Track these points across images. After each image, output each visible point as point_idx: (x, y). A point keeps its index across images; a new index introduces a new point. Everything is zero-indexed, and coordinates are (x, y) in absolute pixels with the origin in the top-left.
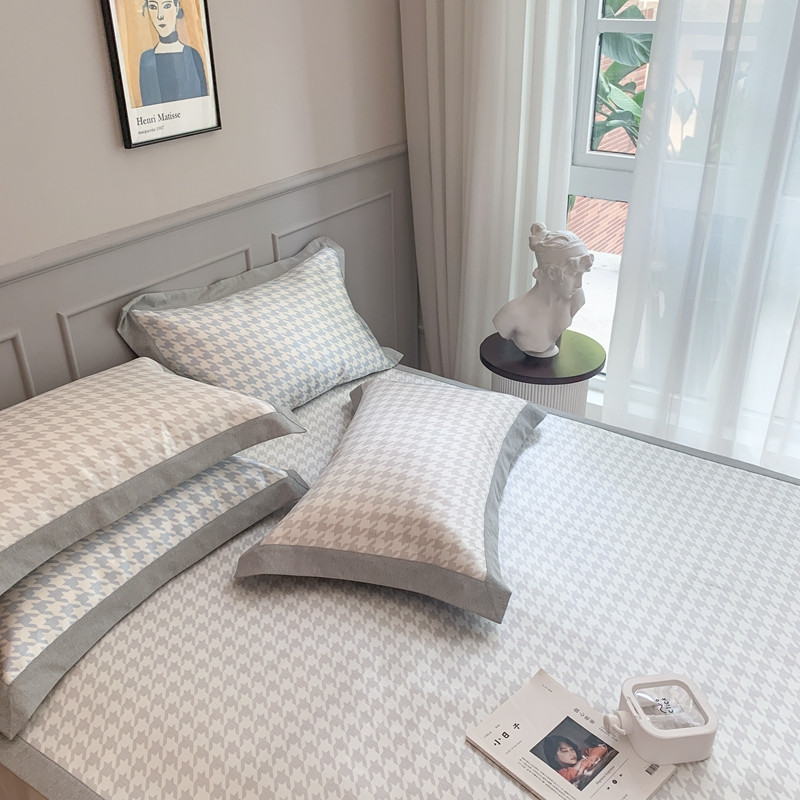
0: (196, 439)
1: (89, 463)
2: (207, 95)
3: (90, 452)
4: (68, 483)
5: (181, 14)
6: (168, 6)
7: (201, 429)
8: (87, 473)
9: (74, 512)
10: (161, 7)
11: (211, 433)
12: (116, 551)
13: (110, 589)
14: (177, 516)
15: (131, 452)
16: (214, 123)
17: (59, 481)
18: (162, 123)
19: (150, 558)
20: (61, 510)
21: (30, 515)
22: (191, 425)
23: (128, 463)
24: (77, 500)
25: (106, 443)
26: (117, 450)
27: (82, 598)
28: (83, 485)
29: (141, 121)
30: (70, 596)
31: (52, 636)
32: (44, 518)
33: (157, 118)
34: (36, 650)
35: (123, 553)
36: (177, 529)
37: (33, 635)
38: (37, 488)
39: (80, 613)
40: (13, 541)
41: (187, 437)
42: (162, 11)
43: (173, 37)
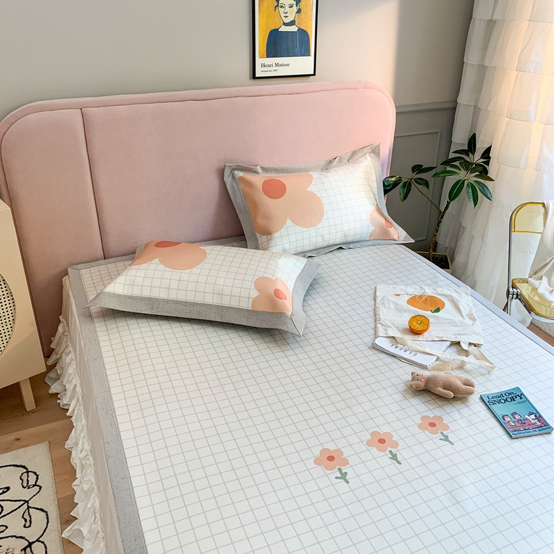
2: (309, 55)
5: (299, 11)
6: (291, 7)
10: (287, 7)
18: (277, 68)
29: (264, 65)
33: (274, 65)
42: (287, 9)
43: (292, 23)
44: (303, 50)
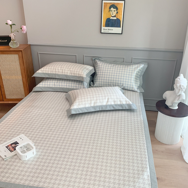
0: (73, 75)
1: (58, 69)
2: (120, 27)
3: (59, 68)
4: (54, 70)
5: (117, 13)
6: (114, 11)
7: (74, 74)
8: (57, 70)
9: (53, 74)
10: (113, 11)
11: (75, 75)
12: (57, 83)
13: (53, 86)
14: (67, 84)
15: (63, 71)
16: (121, 33)
17: (54, 69)
19: (61, 87)
20: (52, 73)
21: (48, 71)
22: (73, 72)
23: (62, 72)
24: (54, 73)
25: (62, 69)
26: (62, 70)
27: (50, 85)
28: (56, 71)
29: (104, 29)
30: (49, 83)
31: (44, 86)
32: (49, 72)
33: (108, 29)
34: (41, 86)
35: (58, 83)
36: (66, 86)
37: (42, 84)
38: (51, 69)
39: (49, 86)
40: (45, 73)
41: (72, 74)
42: (113, 12)
43: (115, 16)
44: (118, 25)
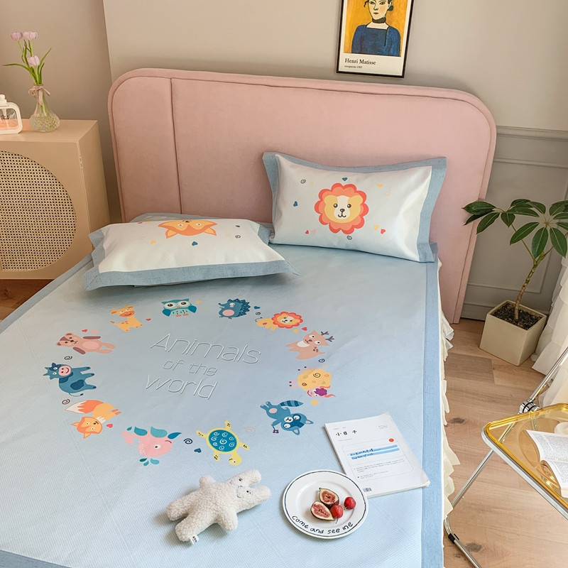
2: (399, 56)
5: (391, 9)
6: (382, 3)
10: (378, 3)
18: (361, 65)
29: (347, 60)
33: (359, 61)
42: (378, 5)
43: (383, 20)
44: (392, 49)
